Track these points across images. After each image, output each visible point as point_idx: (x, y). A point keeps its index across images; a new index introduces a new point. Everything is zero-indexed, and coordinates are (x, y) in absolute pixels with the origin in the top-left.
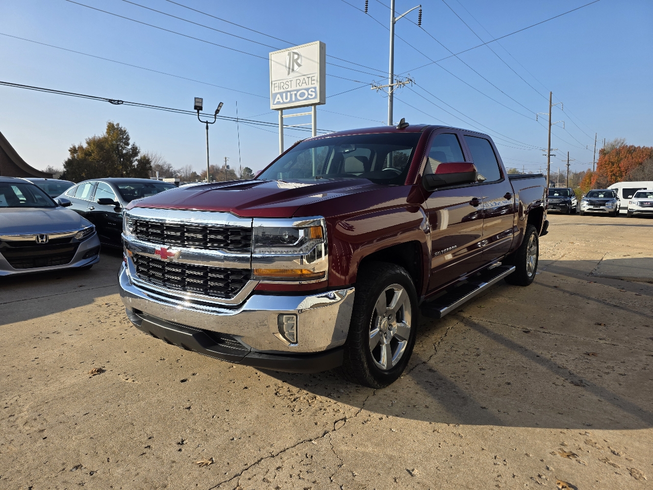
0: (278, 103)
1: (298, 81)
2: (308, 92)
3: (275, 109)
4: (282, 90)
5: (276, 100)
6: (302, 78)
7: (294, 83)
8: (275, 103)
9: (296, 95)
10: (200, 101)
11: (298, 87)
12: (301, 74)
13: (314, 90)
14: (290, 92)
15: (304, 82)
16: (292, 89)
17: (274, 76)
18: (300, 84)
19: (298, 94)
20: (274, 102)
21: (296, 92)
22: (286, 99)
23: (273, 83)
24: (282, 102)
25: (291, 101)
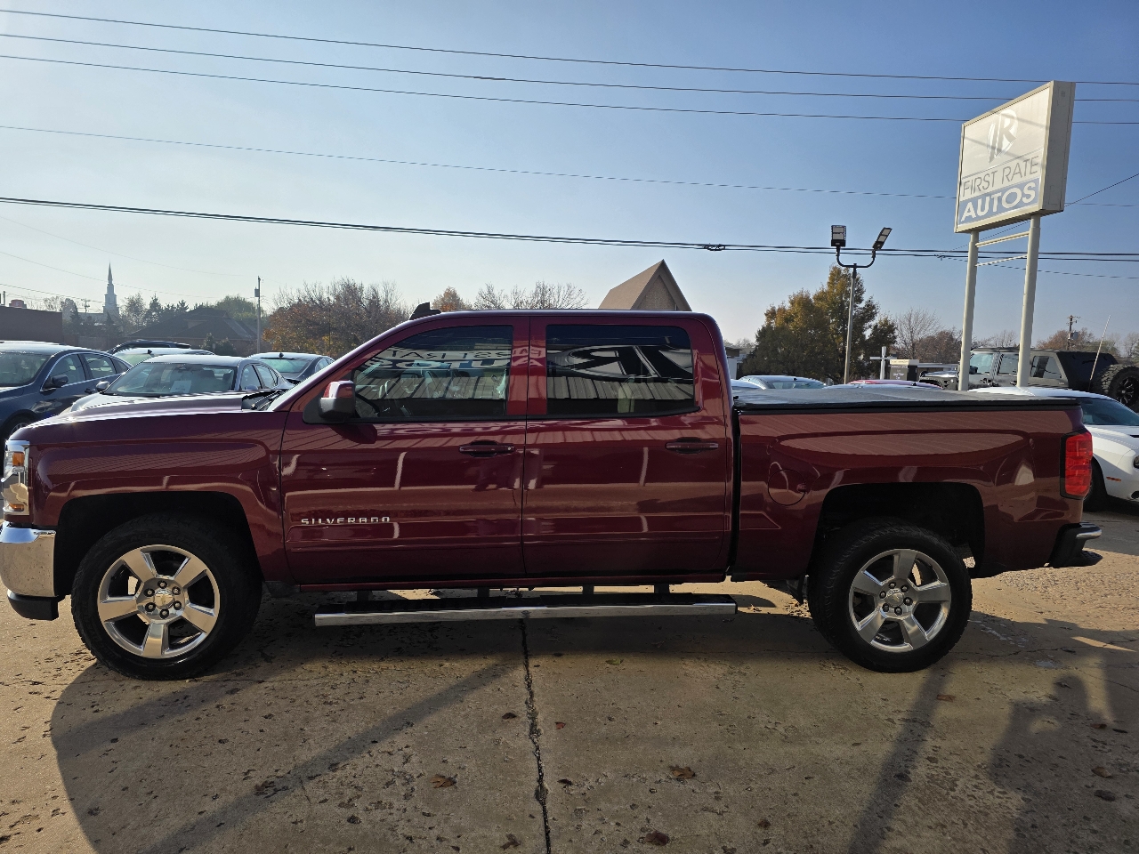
0: (969, 219)
1: (1007, 171)
2: (1022, 190)
3: (963, 232)
4: (977, 194)
5: (966, 214)
6: (1013, 164)
7: (999, 176)
8: (963, 219)
9: (1000, 199)
10: (842, 230)
11: (1006, 183)
12: (1013, 155)
13: (1033, 185)
14: (989, 194)
15: (1017, 171)
16: (994, 189)
17: (967, 168)
18: (1010, 177)
19: (1004, 198)
20: (961, 218)
21: (1000, 194)
22: (982, 210)
23: (963, 181)
24: (974, 216)
25: (990, 213)
